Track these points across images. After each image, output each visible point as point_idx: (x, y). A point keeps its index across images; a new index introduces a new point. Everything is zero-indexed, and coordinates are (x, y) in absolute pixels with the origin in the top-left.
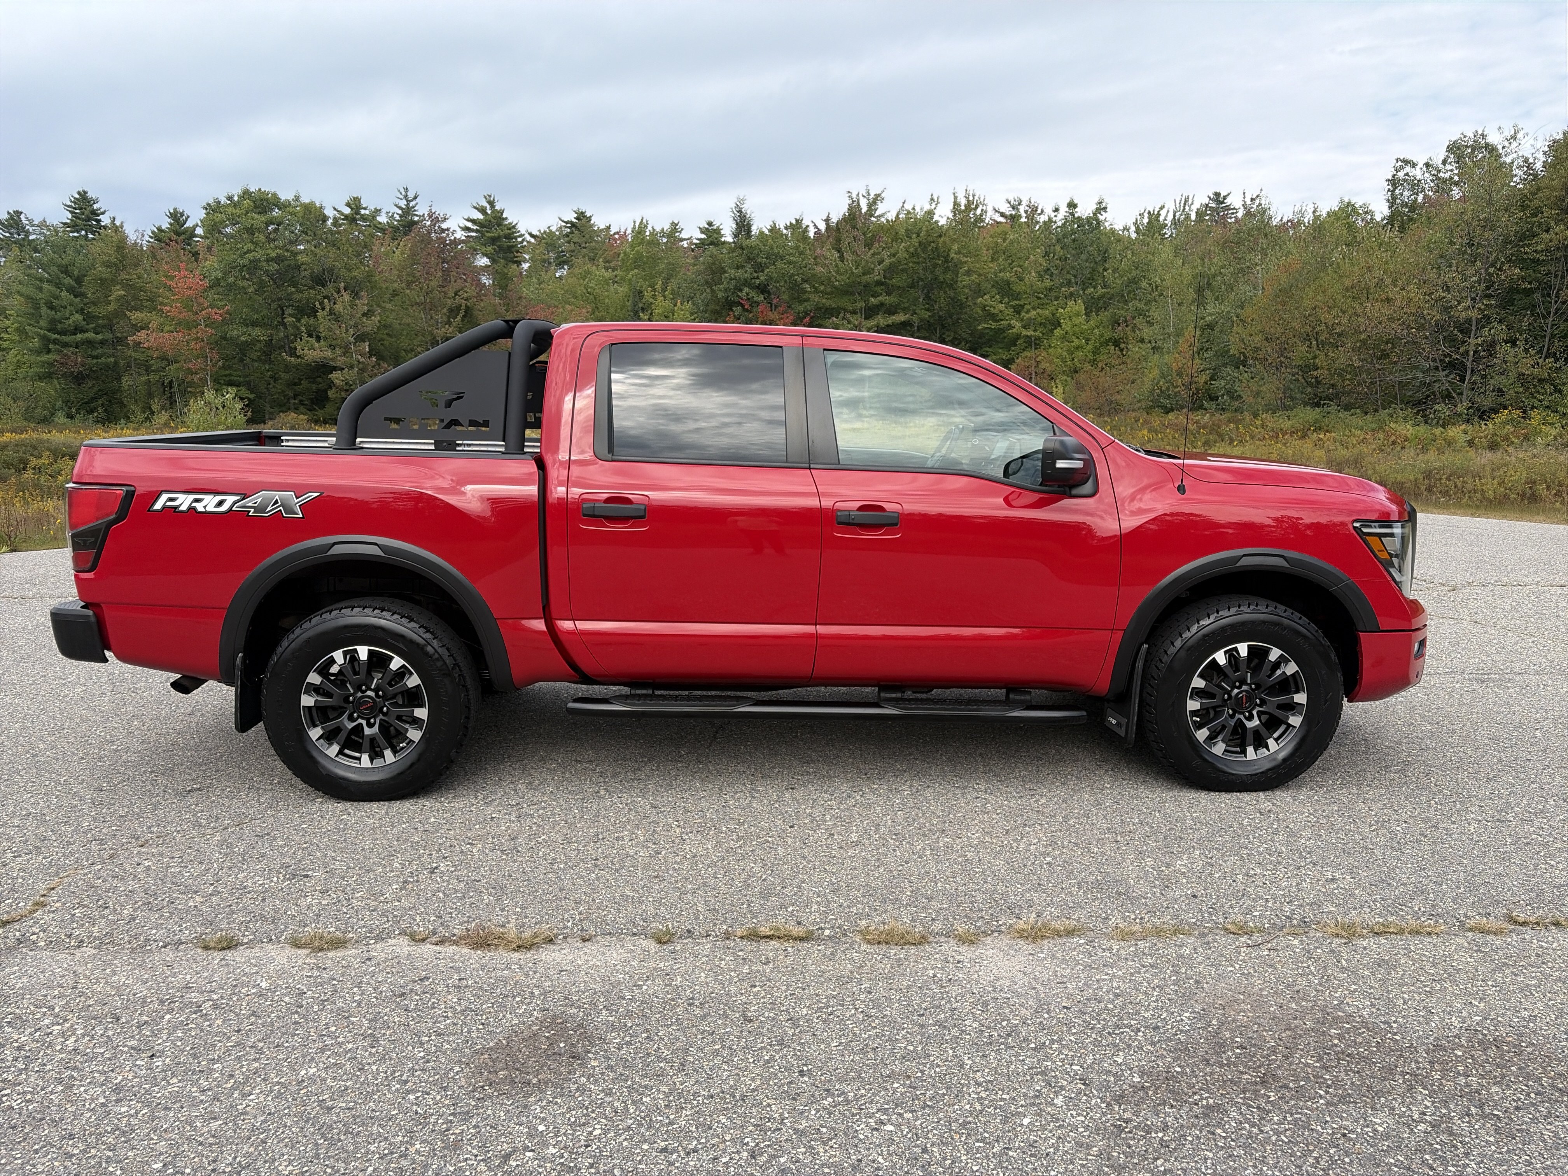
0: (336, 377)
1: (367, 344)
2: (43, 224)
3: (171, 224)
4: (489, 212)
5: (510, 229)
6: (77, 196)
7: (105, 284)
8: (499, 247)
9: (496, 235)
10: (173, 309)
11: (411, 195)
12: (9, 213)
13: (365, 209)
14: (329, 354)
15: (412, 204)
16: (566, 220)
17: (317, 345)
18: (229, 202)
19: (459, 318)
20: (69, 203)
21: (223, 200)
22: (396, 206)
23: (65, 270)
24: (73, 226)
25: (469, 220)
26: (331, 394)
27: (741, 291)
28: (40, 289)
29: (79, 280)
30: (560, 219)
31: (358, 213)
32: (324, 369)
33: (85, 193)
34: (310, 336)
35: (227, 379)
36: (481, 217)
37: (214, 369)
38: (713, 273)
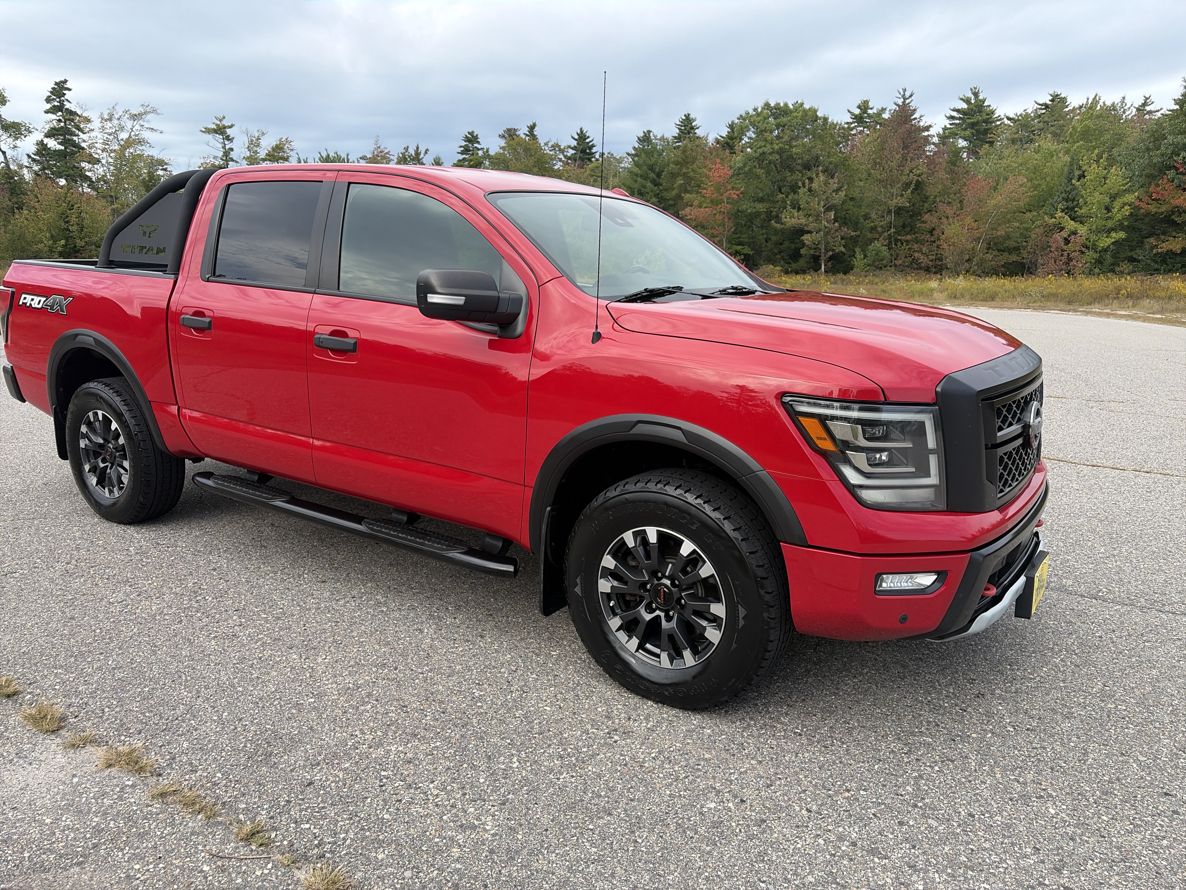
0: (807, 239)
1: (833, 213)
2: (662, 139)
3: (728, 132)
4: (973, 102)
5: (988, 115)
6: (684, 118)
7: (673, 176)
8: (976, 130)
9: (975, 120)
10: (709, 191)
11: (907, 94)
12: (644, 132)
13: (872, 109)
14: (803, 221)
15: (907, 101)
16: (1041, 103)
17: (796, 214)
18: (754, 113)
19: (909, 191)
20: (679, 123)
21: (751, 112)
22: (895, 104)
23: (651, 168)
24: (678, 138)
25: (954, 110)
26: (802, 251)
27: (1178, 155)
28: (636, 181)
29: (659, 175)
30: (1036, 103)
31: (865, 112)
32: (801, 231)
33: (689, 115)
34: (794, 208)
35: (737, 240)
36: (965, 106)
37: (729, 234)
38: (1156, 140)
